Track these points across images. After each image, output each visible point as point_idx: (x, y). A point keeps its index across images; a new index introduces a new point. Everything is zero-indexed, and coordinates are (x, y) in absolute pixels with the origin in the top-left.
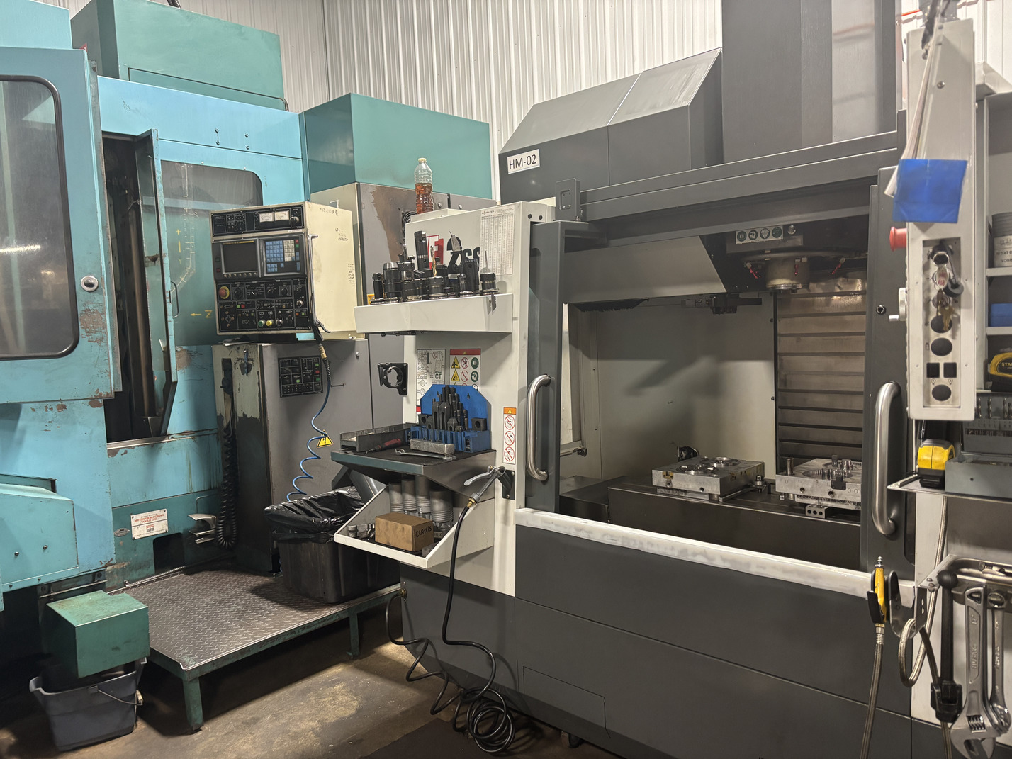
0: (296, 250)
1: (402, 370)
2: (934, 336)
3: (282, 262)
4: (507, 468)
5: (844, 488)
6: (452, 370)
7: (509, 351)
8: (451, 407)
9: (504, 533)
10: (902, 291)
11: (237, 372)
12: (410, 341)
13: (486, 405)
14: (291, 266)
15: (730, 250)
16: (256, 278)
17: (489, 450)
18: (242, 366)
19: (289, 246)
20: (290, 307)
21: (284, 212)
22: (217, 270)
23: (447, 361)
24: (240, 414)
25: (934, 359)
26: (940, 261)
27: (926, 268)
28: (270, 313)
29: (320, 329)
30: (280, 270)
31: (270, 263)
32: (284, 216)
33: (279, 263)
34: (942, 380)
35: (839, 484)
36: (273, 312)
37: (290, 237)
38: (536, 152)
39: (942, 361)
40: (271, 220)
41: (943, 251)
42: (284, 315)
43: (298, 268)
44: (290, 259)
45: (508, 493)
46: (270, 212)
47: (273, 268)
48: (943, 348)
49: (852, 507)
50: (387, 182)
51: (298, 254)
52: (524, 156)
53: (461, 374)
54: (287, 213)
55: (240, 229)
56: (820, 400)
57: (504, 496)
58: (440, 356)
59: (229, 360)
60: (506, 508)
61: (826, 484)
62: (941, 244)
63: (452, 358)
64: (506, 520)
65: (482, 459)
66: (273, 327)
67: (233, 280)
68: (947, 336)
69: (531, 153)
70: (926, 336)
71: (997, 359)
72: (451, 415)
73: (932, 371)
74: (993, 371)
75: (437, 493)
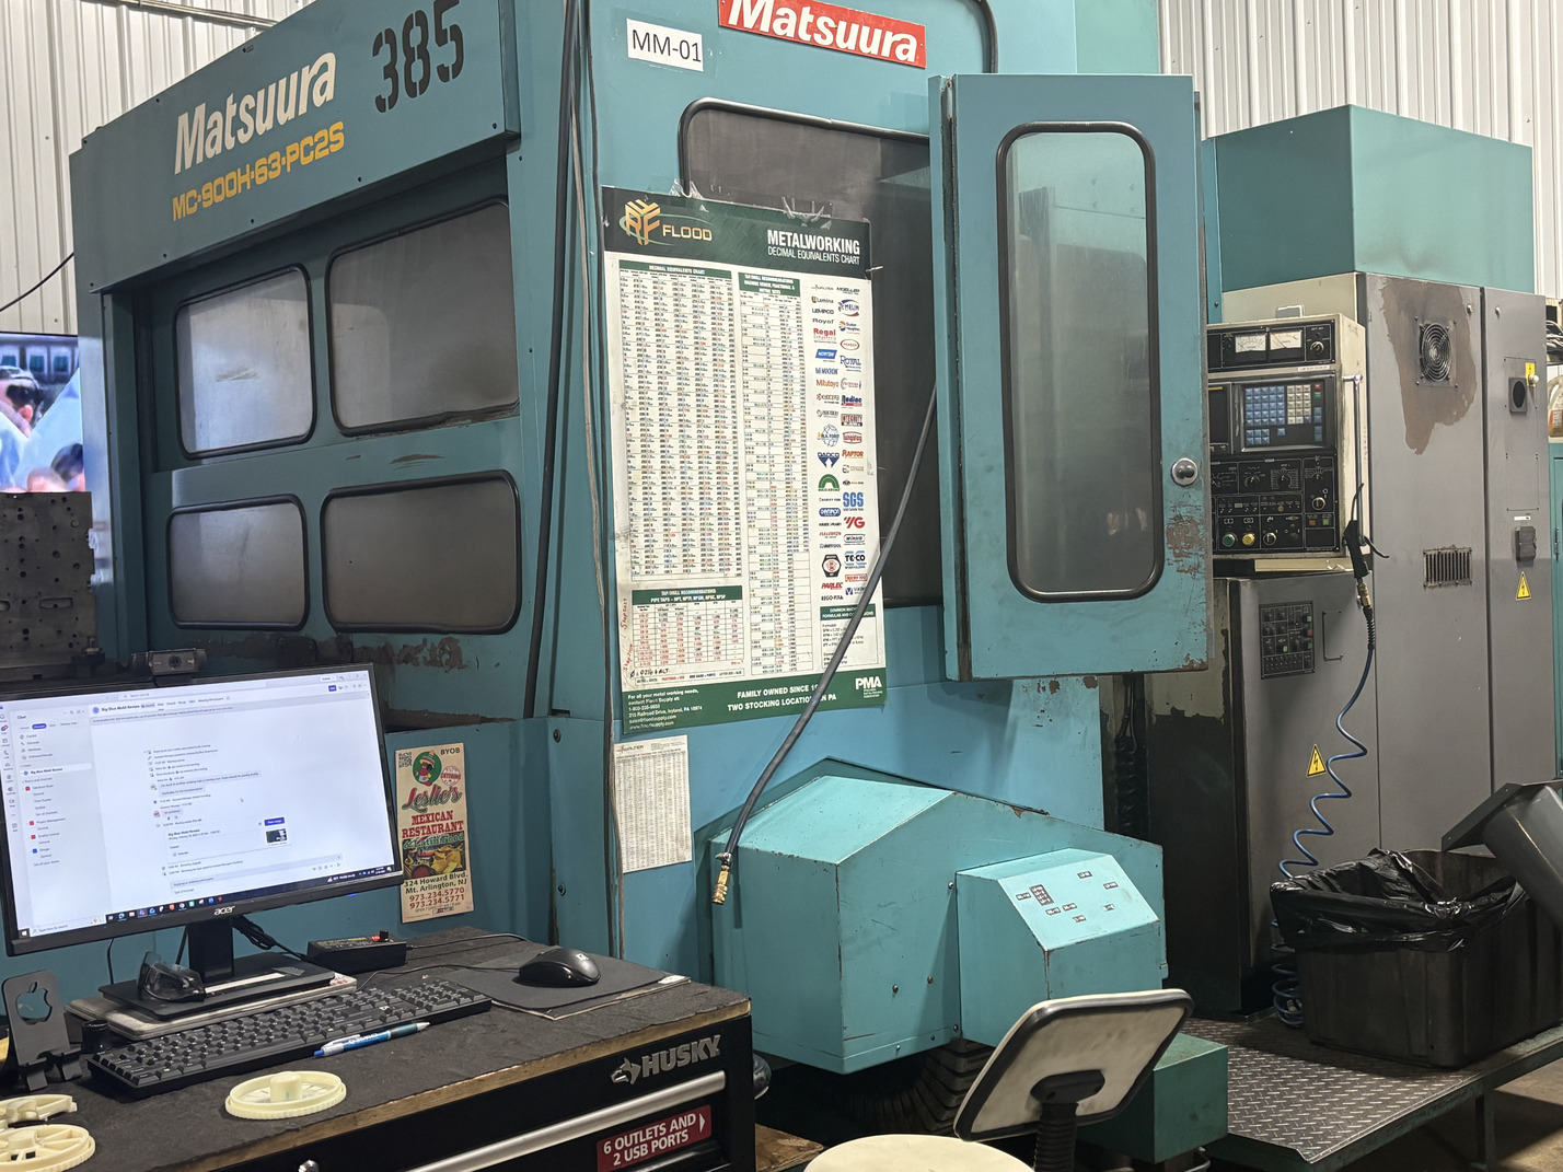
0: (1316, 403)
3: (1281, 427)
14: (1302, 432)
16: (1223, 456)
19: (1300, 395)
20: (1294, 510)
21: (1292, 334)
28: (1249, 520)
30: (1275, 441)
31: (1254, 428)
32: (1293, 340)
33: (1273, 428)
36: (1256, 519)
37: (1303, 380)
40: (1262, 348)
42: (1279, 524)
43: (1318, 437)
44: (1300, 420)
46: (1260, 333)
47: (1259, 436)
50: (1401, 272)
51: (1318, 410)
54: (1298, 334)
66: (1252, 547)
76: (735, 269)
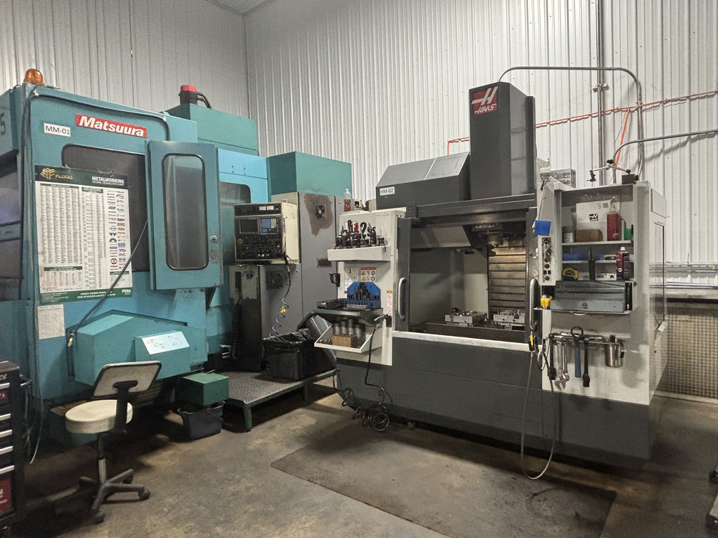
0: (277, 223)
1: (338, 276)
2: (545, 263)
3: (270, 229)
4: (389, 315)
5: (518, 318)
6: (362, 276)
7: (389, 268)
8: (364, 291)
9: (387, 341)
10: (537, 249)
11: (244, 278)
12: (341, 265)
13: (379, 291)
14: (274, 230)
15: (473, 230)
16: (256, 235)
17: (380, 308)
18: (247, 276)
19: (274, 222)
20: (273, 249)
21: (272, 206)
22: (237, 231)
23: (360, 272)
24: (244, 297)
25: (545, 269)
26: (546, 243)
27: (543, 245)
28: (263, 251)
29: (288, 259)
30: (268, 232)
31: (264, 229)
32: (272, 208)
33: (268, 229)
34: (547, 275)
35: (517, 317)
36: (265, 251)
37: (274, 217)
38: (393, 188)
39: (547, 270)
40: (265, 209)
41: (547, 241)
42: (270, 252)
43: (278, 232)
44: (274, 227)
45: (389, 324)
46: (265, 206)
47: (265, 231)
48: (547, 266)
49: (521, 325)
50: (310, 192)
51: (278, 225)
52: (388, 189)
53: (367, 277)
55: (249, 213)
56: (507, 290)
57: (387, 326)
58: (356, 271)
59: (240, 273)
60: (388, 331)
61: (512, 317)
62: (546, 239)
63: (362, 271)
64: (387, 336)
65: (378, 312)
66: (264, 258)
67: (245, 236)
68: (548, 263)
69: (391, 188)
70: (543, 263)
71: (565, 270)
72: (364, 294)
73: (545, 273)
74: (564, 274)
75: (358, 326)
76: (80, 186)
